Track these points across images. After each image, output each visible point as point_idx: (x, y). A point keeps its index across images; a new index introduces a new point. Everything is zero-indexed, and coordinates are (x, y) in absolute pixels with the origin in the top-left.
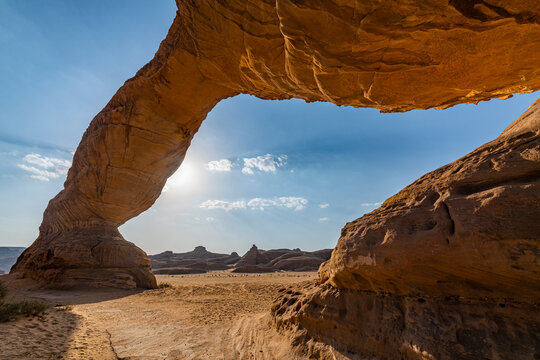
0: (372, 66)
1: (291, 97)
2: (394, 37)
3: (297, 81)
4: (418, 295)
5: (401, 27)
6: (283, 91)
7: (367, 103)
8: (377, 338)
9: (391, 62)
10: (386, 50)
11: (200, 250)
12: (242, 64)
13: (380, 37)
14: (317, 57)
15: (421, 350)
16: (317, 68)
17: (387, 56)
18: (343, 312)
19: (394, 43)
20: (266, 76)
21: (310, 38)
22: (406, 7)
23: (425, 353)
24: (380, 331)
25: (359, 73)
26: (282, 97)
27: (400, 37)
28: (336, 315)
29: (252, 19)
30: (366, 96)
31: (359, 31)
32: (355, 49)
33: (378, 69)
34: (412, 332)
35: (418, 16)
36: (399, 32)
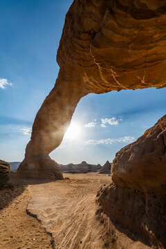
0: (141, 66)
1: (110, 91)
2: (149, 48)
3: (107, 83)
4: (153, 193)
5: (152, 42)
6: (105, 88)
7: (145, 86)
8: (130, 217)
9: (152, 61)
10: (146, 56)
11: (84, 163)
12: (85, 81)
13: (141, 51)
14: (113, 69)
15: (149, 230)
16: (114, 74)
17: (148, 59)
18: (116, 199)
19: (150, 51)
20: (95, 84)
21: (108, 61)
22: (151, 31)
23: (151, 232)
24: (132, 213)
25: (135, 72)
26: (106, 91)
27: (152, 47)
28: (113, 200)
29: (84, 61)
30: (143, 82)
31: (129, 51)
32: (130, 60)
33: (145, 67)
34: (147, 216)
35: (159, 33)
36: (152, 45)
